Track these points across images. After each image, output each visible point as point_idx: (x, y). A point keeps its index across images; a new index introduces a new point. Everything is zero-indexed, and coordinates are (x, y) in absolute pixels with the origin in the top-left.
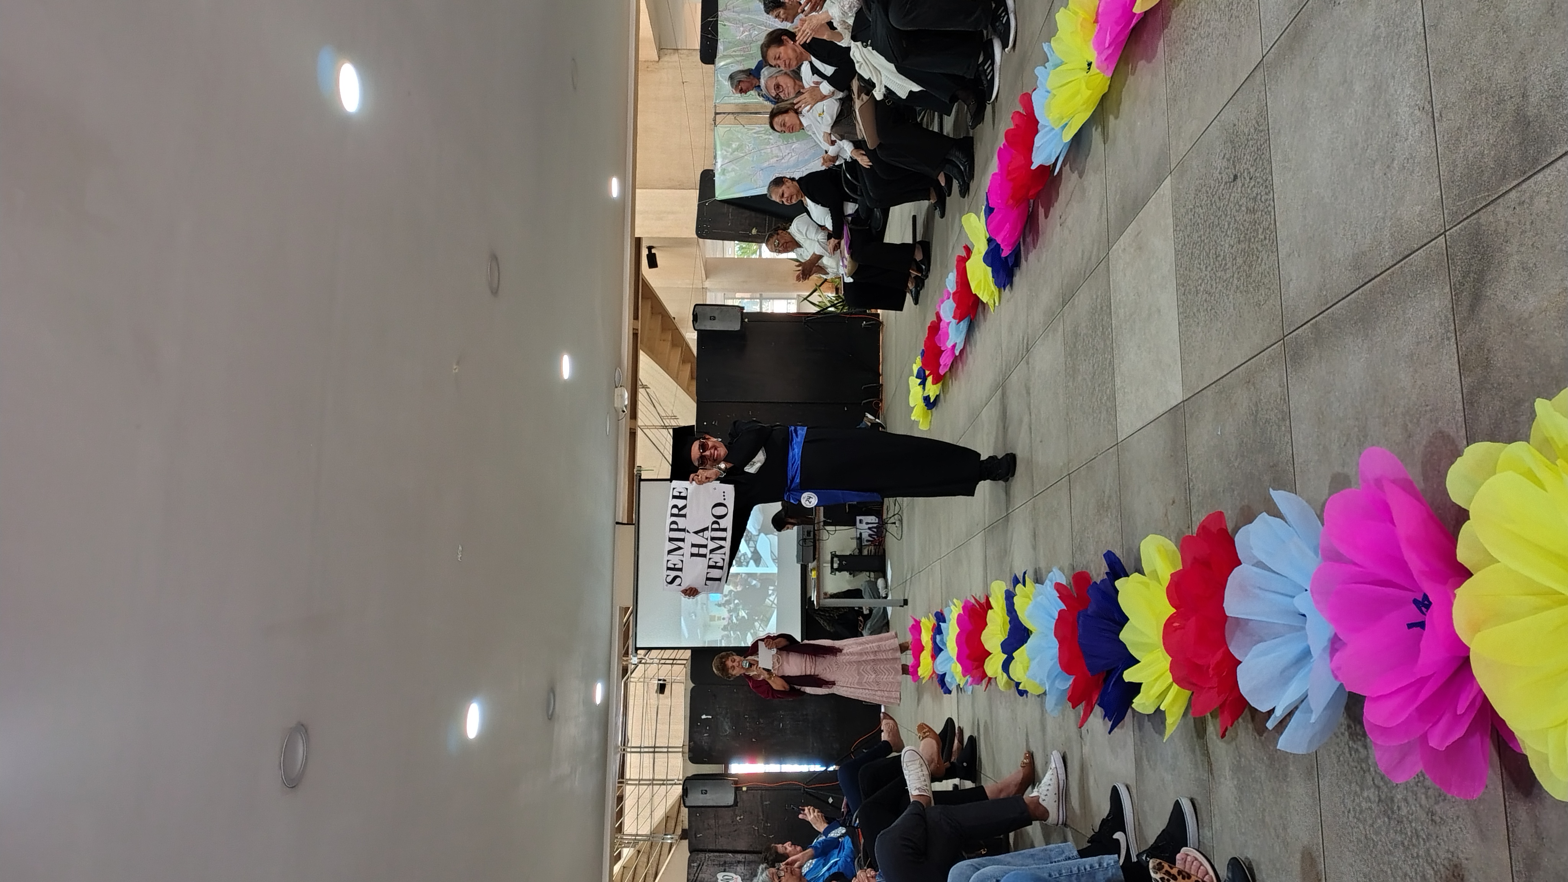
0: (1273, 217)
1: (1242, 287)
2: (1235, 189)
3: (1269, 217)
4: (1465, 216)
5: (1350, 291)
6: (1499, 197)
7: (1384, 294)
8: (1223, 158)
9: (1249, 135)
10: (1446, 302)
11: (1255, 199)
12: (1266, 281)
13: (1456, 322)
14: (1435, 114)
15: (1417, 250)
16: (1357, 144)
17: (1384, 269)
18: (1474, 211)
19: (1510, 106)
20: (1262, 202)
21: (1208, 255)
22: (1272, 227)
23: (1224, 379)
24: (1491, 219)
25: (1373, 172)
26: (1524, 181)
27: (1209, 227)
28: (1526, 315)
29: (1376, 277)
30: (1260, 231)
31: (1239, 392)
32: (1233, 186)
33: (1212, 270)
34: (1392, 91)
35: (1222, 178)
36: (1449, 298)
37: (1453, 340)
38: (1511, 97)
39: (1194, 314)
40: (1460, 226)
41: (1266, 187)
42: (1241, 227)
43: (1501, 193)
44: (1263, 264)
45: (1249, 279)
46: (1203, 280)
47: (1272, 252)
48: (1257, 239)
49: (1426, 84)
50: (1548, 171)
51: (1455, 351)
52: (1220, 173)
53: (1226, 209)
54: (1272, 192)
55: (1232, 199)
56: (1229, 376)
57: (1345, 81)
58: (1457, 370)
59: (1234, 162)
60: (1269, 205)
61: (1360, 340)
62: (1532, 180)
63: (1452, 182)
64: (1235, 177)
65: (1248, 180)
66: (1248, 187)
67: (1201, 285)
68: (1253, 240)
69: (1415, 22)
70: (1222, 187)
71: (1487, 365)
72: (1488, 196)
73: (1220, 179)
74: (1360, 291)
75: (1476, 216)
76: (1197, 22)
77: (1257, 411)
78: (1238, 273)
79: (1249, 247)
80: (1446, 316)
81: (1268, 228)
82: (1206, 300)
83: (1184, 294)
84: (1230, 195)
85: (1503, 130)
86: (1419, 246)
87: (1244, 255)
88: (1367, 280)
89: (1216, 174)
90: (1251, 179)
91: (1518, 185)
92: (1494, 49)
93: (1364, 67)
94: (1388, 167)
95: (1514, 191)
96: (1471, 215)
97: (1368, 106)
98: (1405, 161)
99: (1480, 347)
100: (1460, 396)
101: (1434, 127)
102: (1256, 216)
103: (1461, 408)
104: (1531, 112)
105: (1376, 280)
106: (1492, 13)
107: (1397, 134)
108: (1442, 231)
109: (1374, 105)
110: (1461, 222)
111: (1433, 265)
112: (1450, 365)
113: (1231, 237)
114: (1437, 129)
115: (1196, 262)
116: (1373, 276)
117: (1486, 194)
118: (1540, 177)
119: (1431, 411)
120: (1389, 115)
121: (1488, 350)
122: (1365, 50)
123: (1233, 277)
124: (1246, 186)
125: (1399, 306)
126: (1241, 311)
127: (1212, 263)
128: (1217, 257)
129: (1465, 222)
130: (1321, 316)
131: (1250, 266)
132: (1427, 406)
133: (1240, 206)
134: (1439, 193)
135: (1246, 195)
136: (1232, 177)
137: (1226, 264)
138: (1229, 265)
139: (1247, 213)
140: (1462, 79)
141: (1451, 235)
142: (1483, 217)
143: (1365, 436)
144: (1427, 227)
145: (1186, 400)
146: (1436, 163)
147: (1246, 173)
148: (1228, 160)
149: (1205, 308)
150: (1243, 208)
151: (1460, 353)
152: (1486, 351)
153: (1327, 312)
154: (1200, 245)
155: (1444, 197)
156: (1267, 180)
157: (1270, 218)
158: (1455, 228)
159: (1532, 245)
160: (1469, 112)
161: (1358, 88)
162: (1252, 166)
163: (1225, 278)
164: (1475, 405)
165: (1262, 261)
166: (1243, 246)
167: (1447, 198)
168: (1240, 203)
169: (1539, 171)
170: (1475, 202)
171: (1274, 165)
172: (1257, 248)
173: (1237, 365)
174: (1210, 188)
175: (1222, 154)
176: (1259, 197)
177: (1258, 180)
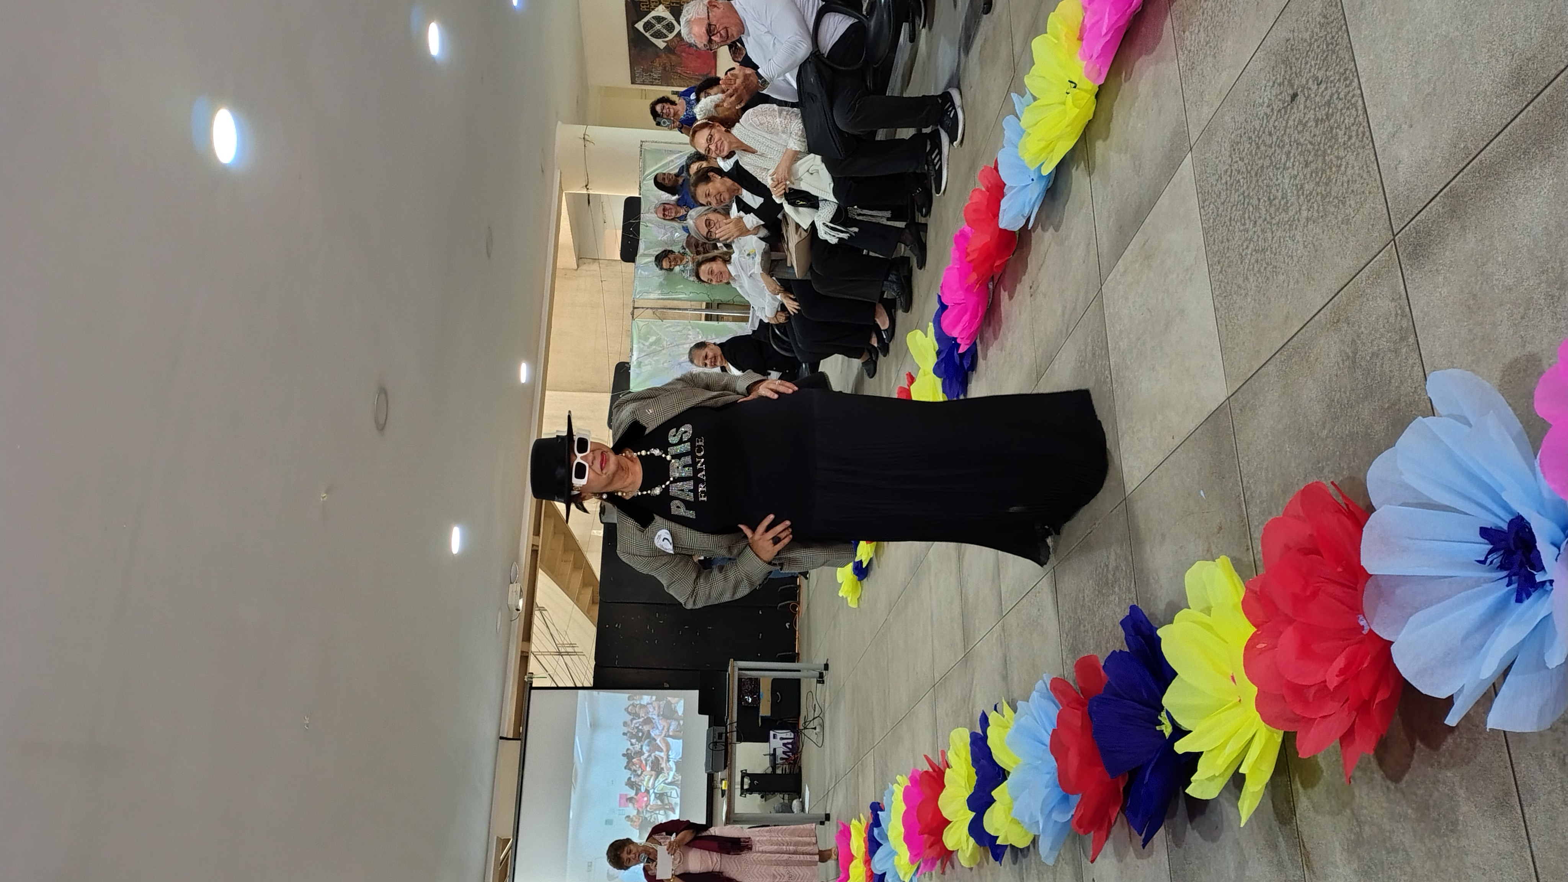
0: (1360, 107)
1: (1316, 215)
2: (1295, 110)
3: (1354, 111)
8: (1273, 86)
9: (1310, 40)
11: (1328, 103)
12: (1355, 187)
20: (1340, 99)
21: (1257, 208)
22: (1361, 117)
23: (1295, 338)
27: (1256, 174)
30: (1341, 133)
31: (1322, 341)
32: (1292, 108)
33: (1265, 219)
35: (1272, 109)
39: (1239, 287)
41: (1346, 78)
42: (1309, 146)
44: (1350, 172)
45: (1327, 200)
46: (1251, 240)
47: (1364, 147)
48: (1336, 147)
52: (1268, 106)
53: (1282, 141)
54: (1356, 80)
55: (1291, 123)
56: (1303, 330)
59: (1289, 81)
60: (1353, 96)
61: (1537, 169)
64: (1294, 96)
65: (1316, 87)
66: (1316, 96)
67: (1247, 247)
68: (1329, 151)
70: (1274, 117)
73: (1268, 111)
77: (1355, 353)
78: (1309, 201)
79: (1324, 160)
81: (1353, 125)
82: (1257, 261)
83: (1221, 272)
84: (1287, 122)
87: (1317, 175)
89: (1262, 111)
90: (1318, 85)
102: (1332, 121)
113: (1293, 166)
115: (1239, 224)
123: (1300, 209)
124: (1313, 96)
126: (1316, 244)
127: (1263, 211)
128: (1271, 203)
130: (1460, 176)
131: (1327, 184)
133: (1305, 125)
135: (1313, 107)
136: (1288, 99)
137: (1287, 202)
138: (1293, 199)
139: (1316, 126)
145: (1232, 395)
147: (1311, 82)
148: (1280, 85)
149: (1256, 269)
150: (1312, 123)
153: (1469, 166)
154: (1244, 204)
156: (1346, 70)
157: (1357, 110)
162: (1319, 69)
163: (1286, 219)
165: (1346, 168)
166: (1313, 166)
168: (1304, 121)
171: (1356, 47)
172: (1338, 158)
173: (1316, 311)
174: (1255, 129)
175: (1271, 84)
176: (1335, 96)
177: (1332, 79)
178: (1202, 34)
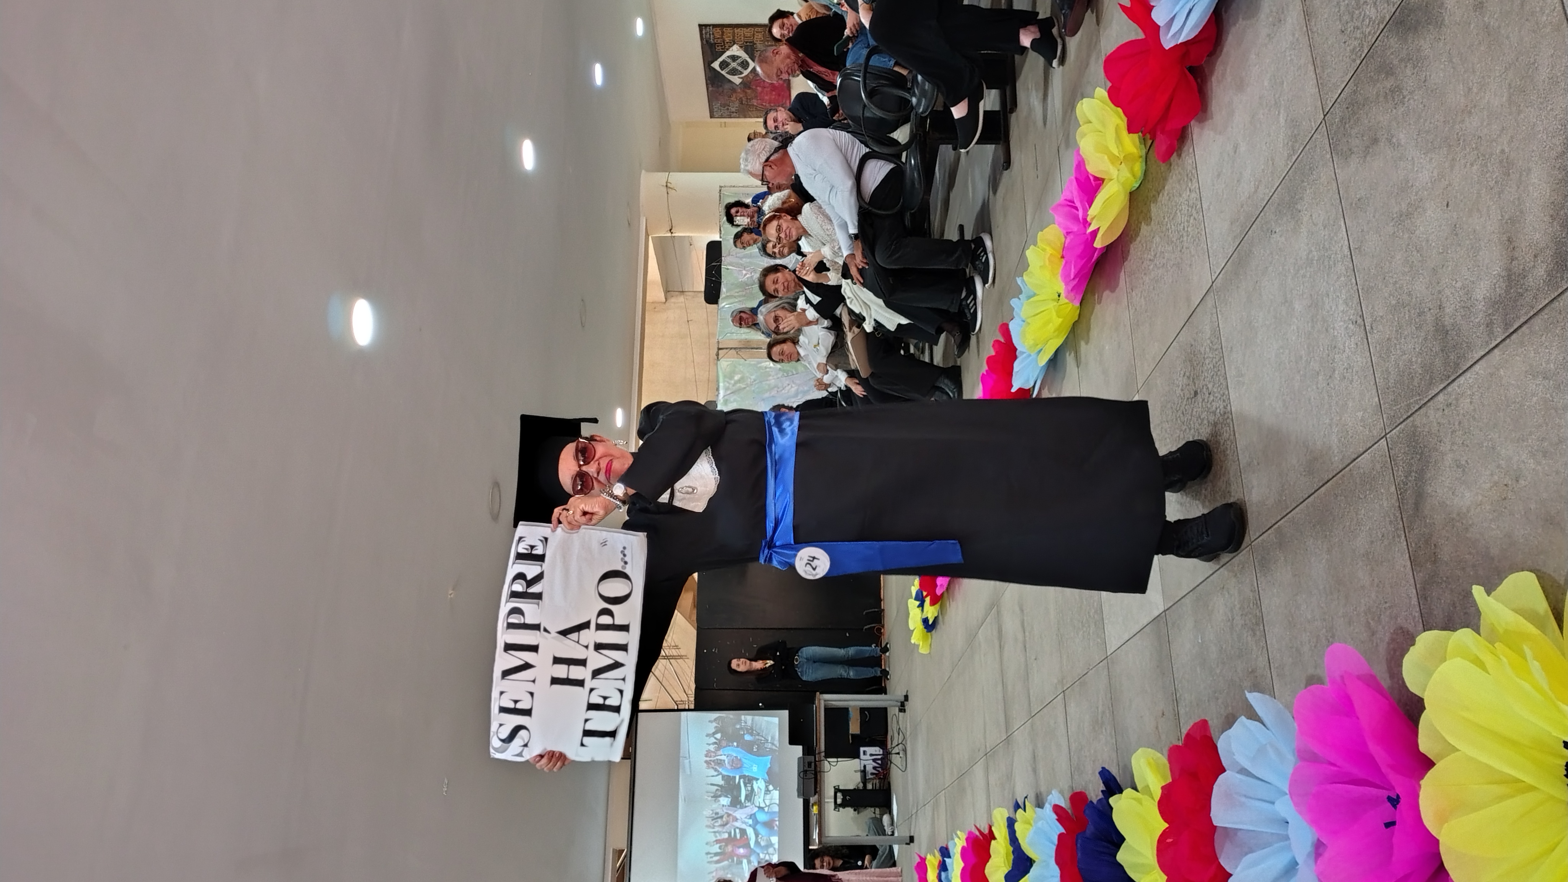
0: (1232, 429)
1: (1209, 496)
2: (1196, 403)
3: (1228, 428)
4: (1401, 420)
5: (1307, 496)
6: (1429, 401)
7: (1337, 496)
8: (1184, 376)
9: (1205, 354)
10: (1393, 501)
11: (1215, 412)
12: (1230, 489)
13: (1404, 519)
14: (1367, 328)
15: (1363, 453)
16: (1301, 357)
17: (1335, 472)
18: (1409, 414)
19: (1429, 318)
20: (1222, 413)
22: (1232, 437)
23: (1201, 586)
24: (1424, 421)
25: (1317, 383)
26: (1449, 384)
28: (1465, 511)
29: (1328, 481)
30: (1222, 440)
31: (1216, 599)
32: (1194, 401)
34: (1327, 307)
35: (1184, 394)
36: (1395, 497)
37: (1403, 537)
38: (1430, 309)
40: (1398, 428)
41: (1224, 401)
43: (1430, 397)
44: (1227, 473)
45: (1215, 489)
47: (1234, 460)
48: (1219, 450)
49: (1356, 300)
50: (1468, 374)
51: (1406, 547)
52: (1182, 390)
53: (1189, 423)
54: (1230, 405)
55: (1194, 413)
56: (1204, 583)
57: (1286, 301)
58: (1409, 566)
59: (1193, 379)
60: (1228, 418)
61: (1320, 542)
62: (1456, 384)
63: (1388, 389)
64: (1196, 393)
65: (1207, 396)
66: (1208, 402)
69: (1342, 246)
70: (1185, 403)
71: (1435, 559)
72: (1420, 399)
73: (1182, 395)
74: (1315, 495)
75: (1411, 419)
76: (1152, 254)
77: (1231, 616)
80: (1394, 515)
81: (1229, 437)
84: (1192, 410)
85: (1426, 339)
86: (1364, 449)
88: (1321, 484)
89: (1179, 391)
90: (1210, 394)
91: (1445, 388)
92: (1411, 267)
93: (1302, 287)
94: (1330, 377)
95: (1441, 394)
96: (1407, 418)
97: (1308, 322)
98: (1345, 371)
99: (1427, 542)
100: (1414, 591)
101: (1367, 339)
102: (1217, 427)
103: (1416, 603)
104: (1448, 321)
105: (1328, 484)
106: (1406, 236)
107: (1335, 347)
108: (1384, 434)
109: (1312, 320)
110: (1399, 425)
111: (1378, 466)
112: (1402, 561)
114: (1369, 340)
116: (1326, 480)
117: (1418, 398)
118: (1462, 380)
119: (1390, 607)
120: (1327, 330)
121: (1435, 545)
122: (1302, 272)
124: (1206, 400)
125: (1352, 508)
129: (1402, 426)
130: (1283, 520)
132: (1386, 603)
133: (1203, 420)
134: (1377, 399)
135: (1206, 409)
136: (1193, 392)
139: (1208, 425)
140: (1386, 294)
141: (1391, 438)
142: (1418, 419)
143: (1333, 636)
144: (1370, 431)
145: (1167, 610)
146: (1372, 372)
147: (1205, 390)
148: (1187, 378)
150: (1205, 422)
151: (1410, 550)
152: (1433, 547)
153: (1288, 517)
155: (1382, 402)
156: (1224, 394)
157: (1230, 429)
158: (1394, 431)
159: (1463, 443)
160: (1396, 323)
161: (1298, 306)
162: (1210, 382)
164: (1429, 599)
165: (1225, 469)
167: (1384, 404)
168: (1202, 416)
169: (1460, 375)
170: (1409, 406)
171: (1229, 379)
173: (1211, 572)
174: (1174, 404)
175: (1182, 372)
176: (1218, 411)
177: (1216, 395)
178: (1143, 300)
